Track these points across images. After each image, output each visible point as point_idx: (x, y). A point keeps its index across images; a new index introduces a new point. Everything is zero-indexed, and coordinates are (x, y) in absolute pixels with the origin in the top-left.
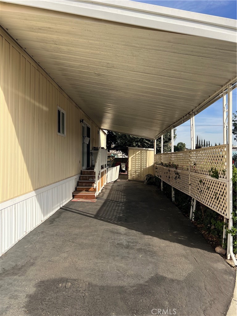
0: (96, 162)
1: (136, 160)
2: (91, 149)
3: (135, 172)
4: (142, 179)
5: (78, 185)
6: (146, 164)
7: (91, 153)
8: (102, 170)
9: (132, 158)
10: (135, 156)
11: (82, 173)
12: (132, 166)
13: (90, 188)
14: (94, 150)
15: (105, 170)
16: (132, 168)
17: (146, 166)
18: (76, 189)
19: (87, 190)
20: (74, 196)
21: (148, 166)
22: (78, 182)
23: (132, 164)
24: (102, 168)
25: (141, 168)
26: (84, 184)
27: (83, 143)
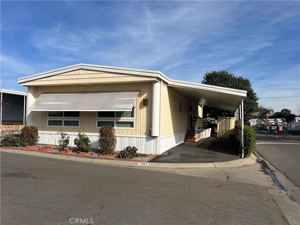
0: (195, 125)
1: (222, 125)
2: (192, 118)
3: (222, 133)
4: (226, 138)
5: (186, 136)
6: (230, 128)
7: (193, 120)
8: (199, 130)
9: (219, 124)
10: (222, 122)
11: (188, 130)
12: (219, 129)
13: (192, 138)
14: (194, 118)
15: (201, 130)
16: (219, 130)
17: (230, 129)
18: (185, 138)
19: (191, 139)
20: (185, 141)
21: (231, 129)
22: (186, 135)
23: (219, 128)
24: (199, 128)
25: (226, 130)
26: (189, 136)
27: (189, 115)
